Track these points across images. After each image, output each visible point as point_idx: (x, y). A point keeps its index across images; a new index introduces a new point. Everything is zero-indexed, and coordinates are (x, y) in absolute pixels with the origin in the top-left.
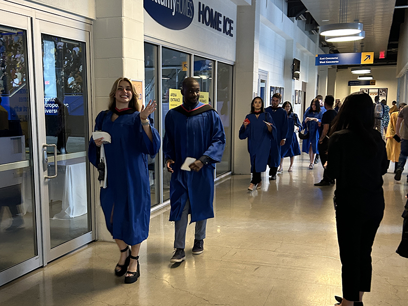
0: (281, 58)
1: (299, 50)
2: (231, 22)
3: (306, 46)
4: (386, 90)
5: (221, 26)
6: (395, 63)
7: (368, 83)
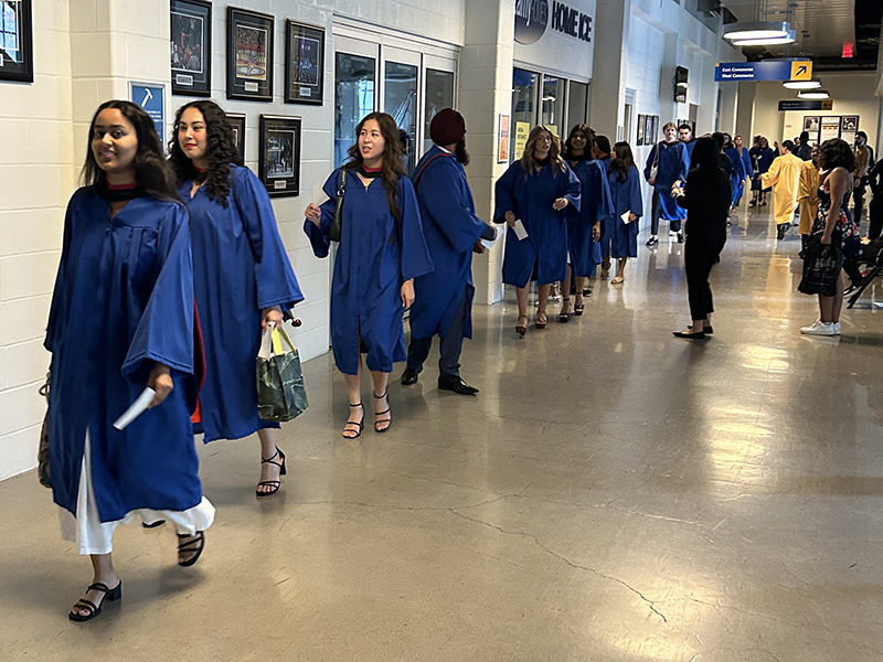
0: (655, 65)
1: (685, 47)
2: (588, 20)
3: (699, 41)
4: (855, 120)
5: (577, 29)
6: (872, 65)
7: (817, 105)
